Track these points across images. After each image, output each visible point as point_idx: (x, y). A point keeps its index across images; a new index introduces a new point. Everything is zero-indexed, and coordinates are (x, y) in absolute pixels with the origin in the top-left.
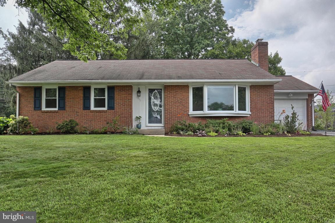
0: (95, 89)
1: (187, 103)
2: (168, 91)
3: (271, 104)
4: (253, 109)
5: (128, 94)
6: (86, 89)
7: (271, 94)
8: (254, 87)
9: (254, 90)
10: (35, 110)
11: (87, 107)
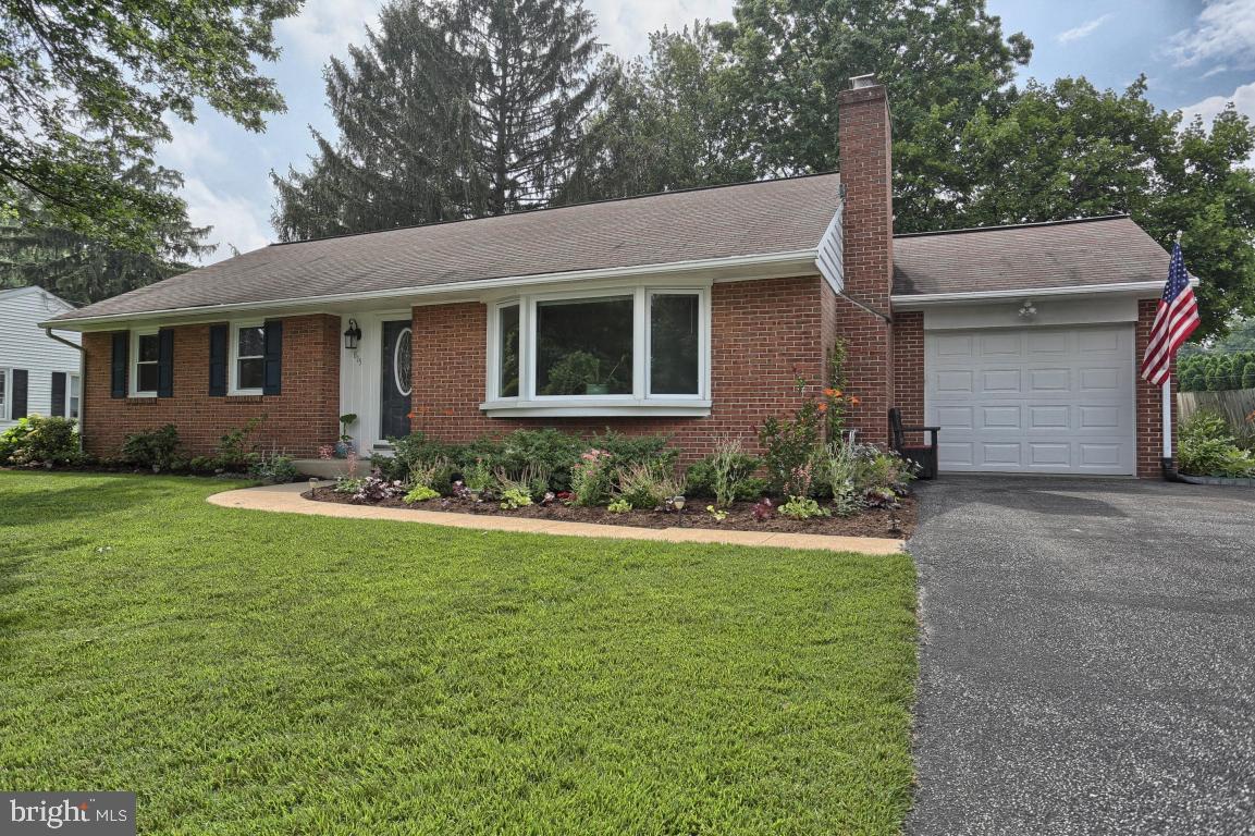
0: (242, 331)
1: (479, 367)
2: (422, 328)
3: (806, 360)
4: (723, 384)
5: (315, 344)
6: (218, 333)
7: (807, 316)
8: (730, 292)
9: (730, 303)
10: (113, 397)
11: (218, 386)
